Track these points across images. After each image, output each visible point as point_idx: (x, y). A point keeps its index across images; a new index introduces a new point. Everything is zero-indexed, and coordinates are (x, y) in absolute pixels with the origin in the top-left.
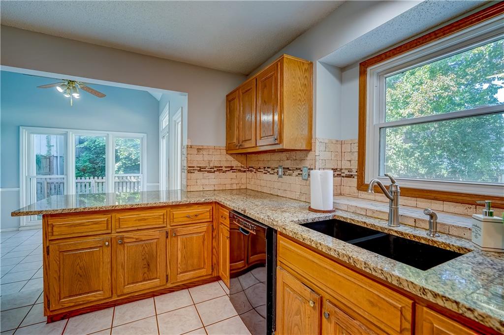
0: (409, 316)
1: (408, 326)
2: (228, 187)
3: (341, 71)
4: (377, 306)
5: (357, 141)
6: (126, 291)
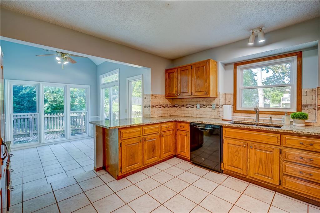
0: (279, 138)
1: (279, 140)
2: (166, 115)
3: (226, 65)
4: (270, 138)
5: (233, 94)
6: (146, 163)
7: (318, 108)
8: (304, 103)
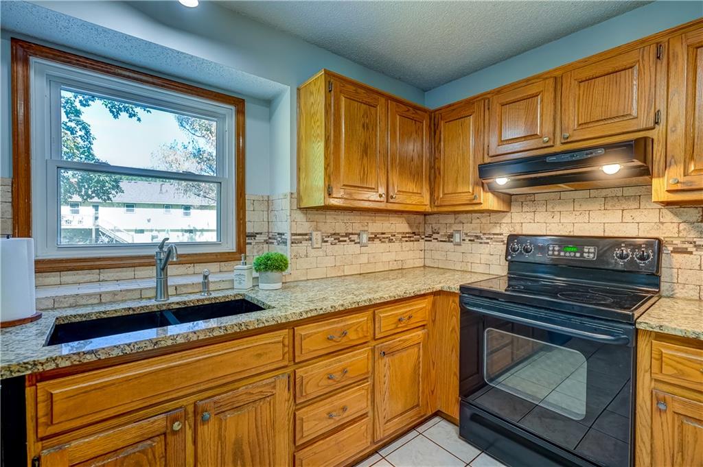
4: (264, 354)
7: (291, 239)
8: (249, 230)
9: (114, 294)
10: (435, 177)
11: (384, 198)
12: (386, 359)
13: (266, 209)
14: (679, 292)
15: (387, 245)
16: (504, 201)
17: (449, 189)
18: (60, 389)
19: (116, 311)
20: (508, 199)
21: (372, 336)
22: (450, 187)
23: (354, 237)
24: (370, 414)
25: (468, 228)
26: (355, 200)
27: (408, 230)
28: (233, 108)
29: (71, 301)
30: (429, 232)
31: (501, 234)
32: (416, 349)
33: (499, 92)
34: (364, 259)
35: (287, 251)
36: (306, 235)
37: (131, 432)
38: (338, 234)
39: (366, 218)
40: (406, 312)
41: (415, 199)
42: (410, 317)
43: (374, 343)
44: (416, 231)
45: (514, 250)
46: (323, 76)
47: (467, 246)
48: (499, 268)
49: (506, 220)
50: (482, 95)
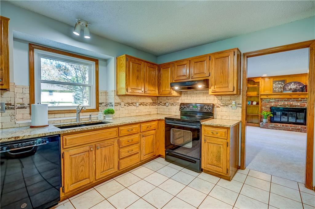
1: (117, 133)
4: (112, 133)
7: (115, 105)
8: (100, 102)
9: (64, 120)
10: (160, 86)
11: (143, 92)
12: (144, 138)
13: (105, 95)
14: (218, 117)
15: (145, 107)
16: (179, 93)
17: (164, 89)
18: (68, 138)
19: (67, 124)
20: (180, 93)
21: (140, 131)
22: (164, 88)
23: (134, 104)
24: (139, 153)
25: (170, 101)
26: (135, 93)
27: (152, 102)
28: (95, 62)
29: (53, 122)
30: (159, 102)
31: (179, 103)
32: (153, 136)
33: (176, 62)
34: (137, 111)
35: (113, 108)
36: (119, 103)
37: (82, 149)
38: (129, 103)
39: (138, 98)
40: (150, 125)
41: (153, 92)
42: (151, 126)
43: (140, 133)
44: (155, 102)
45: (182, 107)
46: (125, 56)
47: (170, 107)
48: (178, 113)
49: (180, 99)
50: (172, 62)
